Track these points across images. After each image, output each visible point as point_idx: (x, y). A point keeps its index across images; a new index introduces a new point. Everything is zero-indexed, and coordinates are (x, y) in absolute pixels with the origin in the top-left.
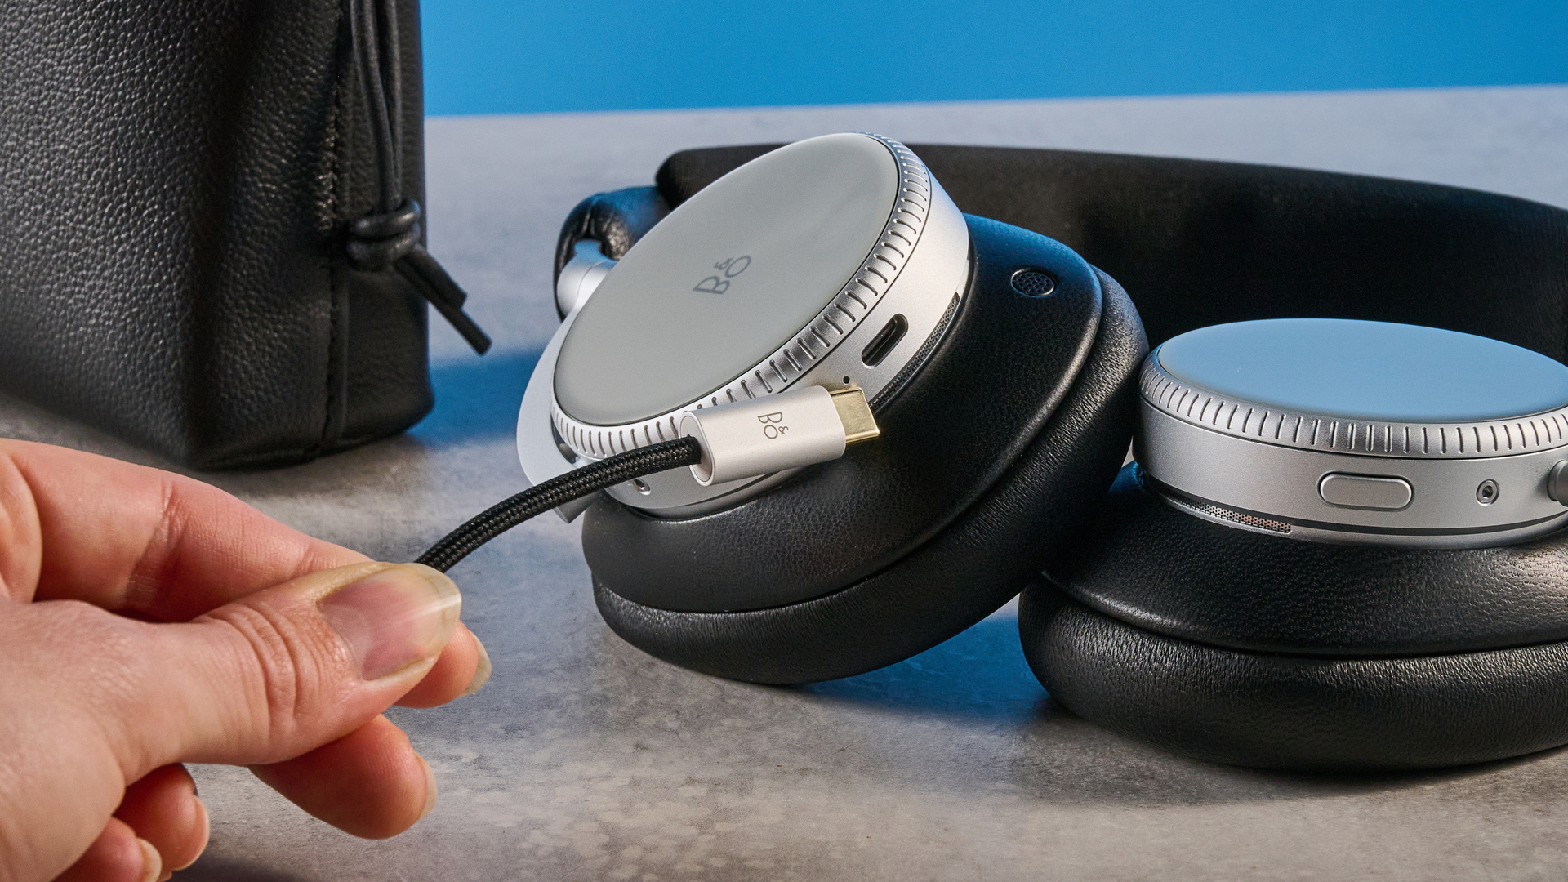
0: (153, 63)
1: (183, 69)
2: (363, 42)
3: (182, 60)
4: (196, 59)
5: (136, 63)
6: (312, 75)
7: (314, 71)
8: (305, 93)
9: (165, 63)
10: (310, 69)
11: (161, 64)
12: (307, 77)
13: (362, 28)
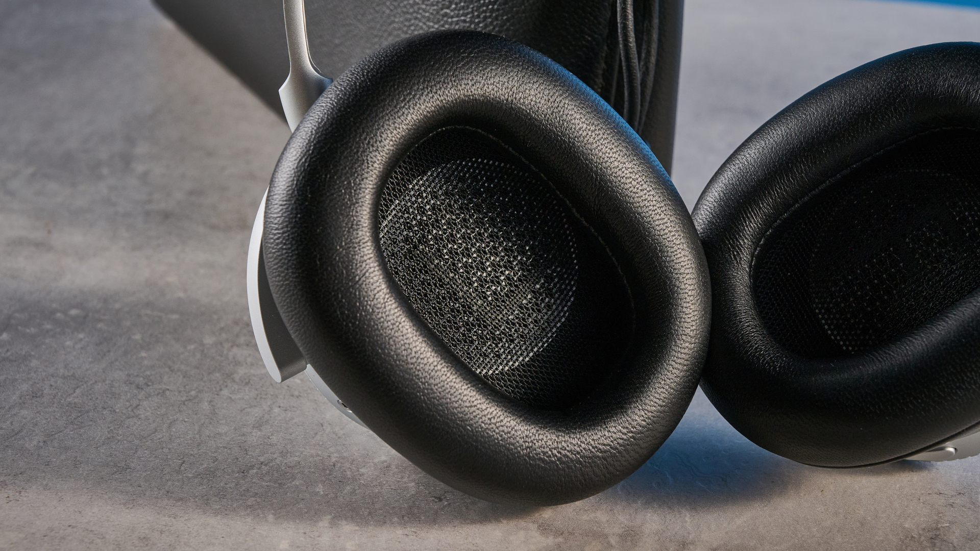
0: (478, 16)
1: (497, 24)
2: (625, 27)
3: (496, 18)
4: (506, 19)
5: (468, 14)
6: (588, 41)
7: (589, 39)
8: (580, 53)
9: (485, 18)
10: (587, 37)
11: (483, 18)
12: (584, 42)
13: (625, 17)
